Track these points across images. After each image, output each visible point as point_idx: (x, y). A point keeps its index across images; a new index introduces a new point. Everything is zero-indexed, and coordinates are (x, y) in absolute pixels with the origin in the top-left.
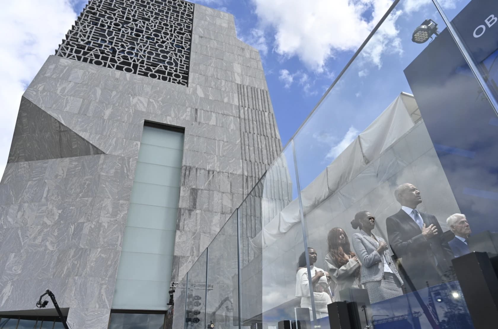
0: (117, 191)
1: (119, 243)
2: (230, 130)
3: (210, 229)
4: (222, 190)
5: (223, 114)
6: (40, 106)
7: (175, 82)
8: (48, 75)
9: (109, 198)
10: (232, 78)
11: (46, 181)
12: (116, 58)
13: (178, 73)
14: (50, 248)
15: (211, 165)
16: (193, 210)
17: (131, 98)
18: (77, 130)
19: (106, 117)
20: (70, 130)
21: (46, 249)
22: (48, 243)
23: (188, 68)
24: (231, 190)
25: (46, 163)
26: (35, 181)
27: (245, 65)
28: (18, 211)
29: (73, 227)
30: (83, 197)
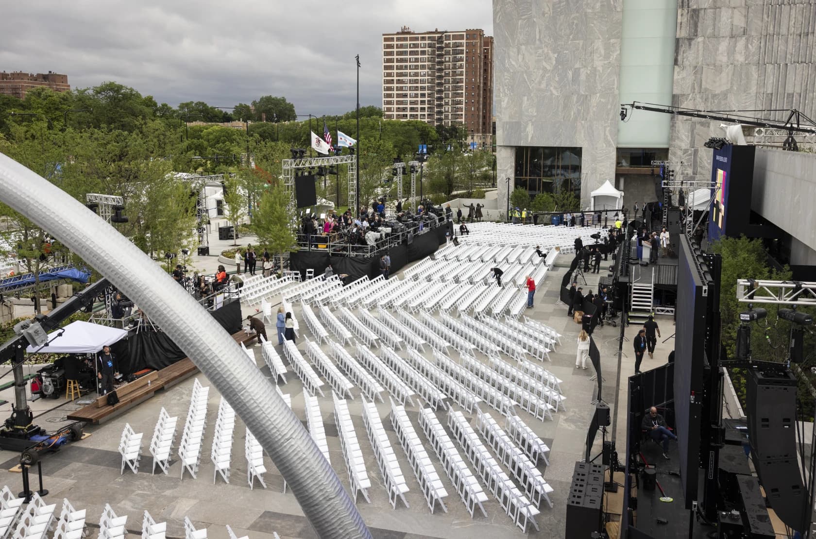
0: (606, 28)
1: (615, 87)
3: (715, 60)
9: (599, 38)
11: (535, 19)
14: (554, 92)
16: (694, 39)
21: (552, 94)
22: (552, 88)
24: (746, 2)
26: (524, 19)
28: (518, 54)
29: (570, 73)
30: (574, 39)
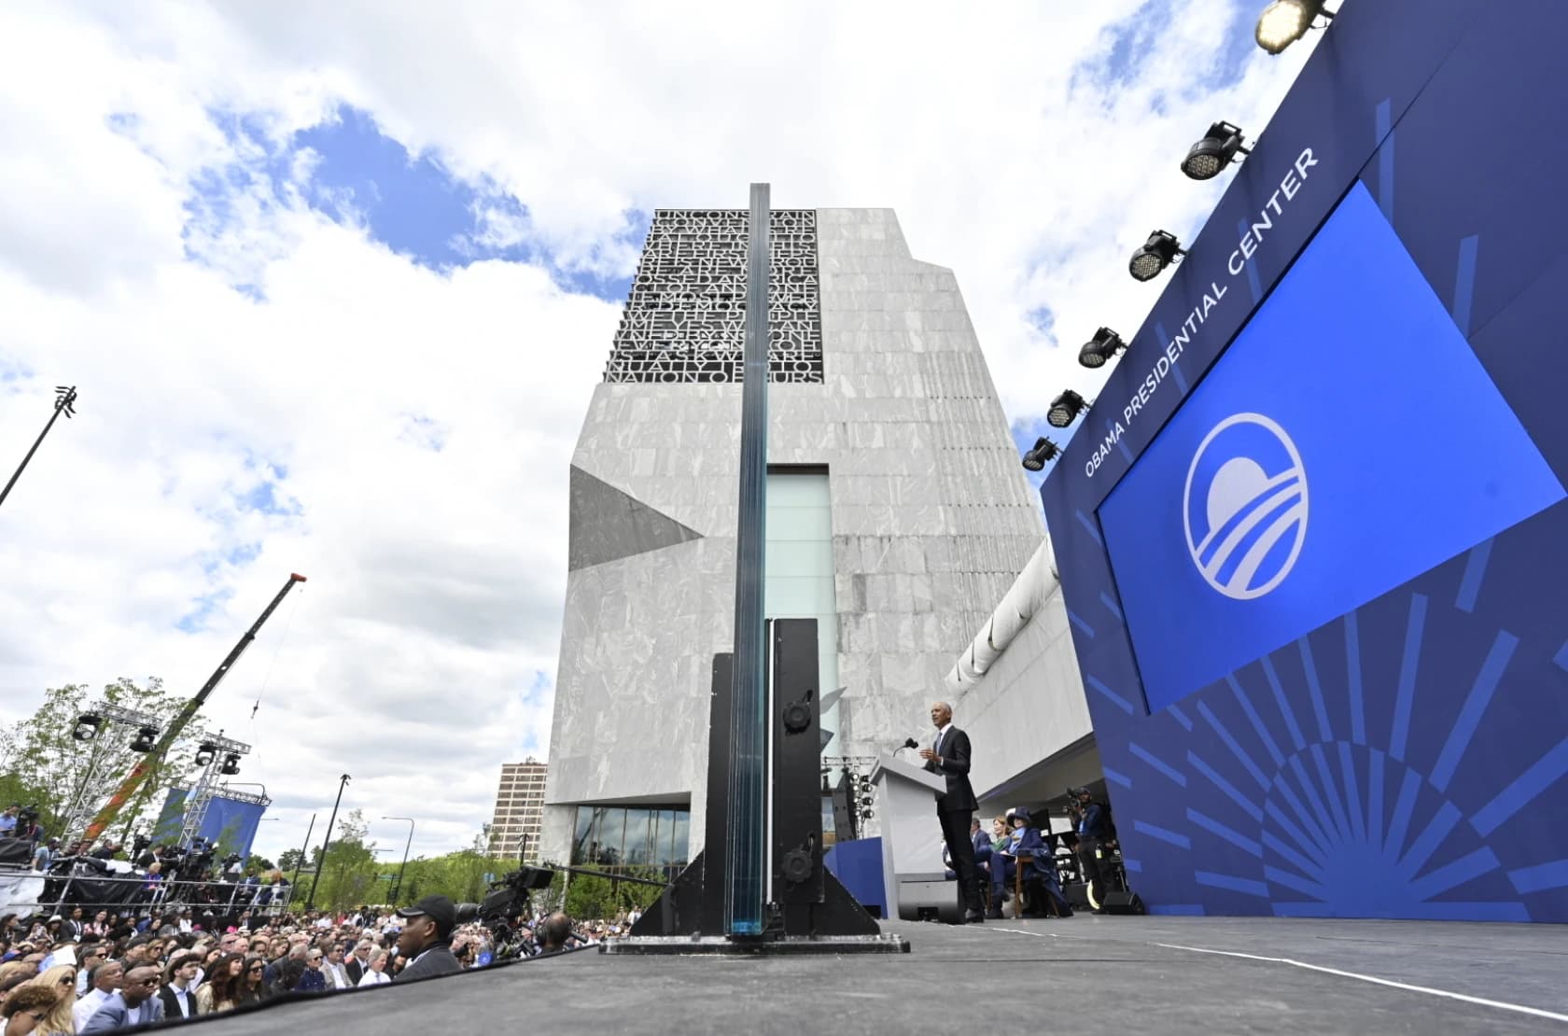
2: (912, 452)
3: (897, 645)
4: (910, 571)
5: (896, 423)
6: (597, 476)
7: (801, 379)
8: (599, 419)
9: (721, 611)
10: (905, 343)
11: (626, 594)
12: (695, 361)
13: (803, 361)
14: (650, 700)
15: (883, 527)
16: (862, 615)
17: (731, 429)
18: (655, 504)
19: (696, 473)
20: (646, 507)
21: (644, 702)
22: (645, 694)
23: (819, 345)
24: (927, 568)
25: (621, 564)
26: (611, 595)
27: (927, 309)
28: (597, 646)
29: (676, 665)
30: (683, 614)
